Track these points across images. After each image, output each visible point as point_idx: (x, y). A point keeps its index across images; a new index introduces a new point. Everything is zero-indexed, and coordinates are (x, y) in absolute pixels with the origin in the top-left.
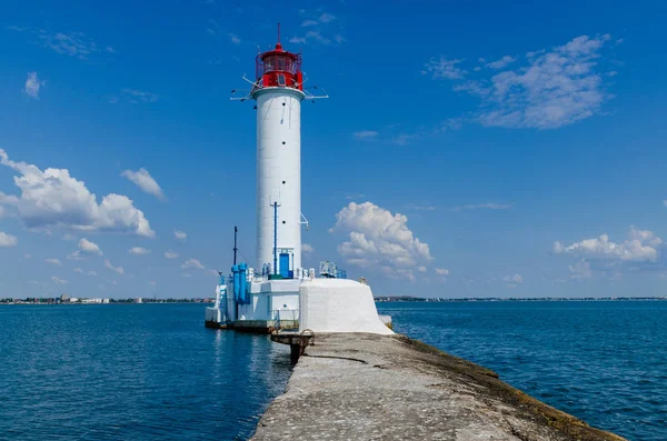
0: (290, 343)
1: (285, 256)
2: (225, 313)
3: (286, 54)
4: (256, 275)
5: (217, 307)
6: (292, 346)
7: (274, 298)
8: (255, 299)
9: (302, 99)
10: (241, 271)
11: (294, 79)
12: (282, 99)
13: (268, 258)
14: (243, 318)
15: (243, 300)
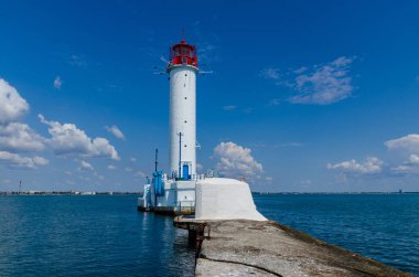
0: (188, 228)
1: (186, 167)
2: (149, 201)
3: (187, 46)
4: (168, 178)
5: (144, 198)
6: (190, 231)
7: (179, 193)
8: (167, 193)
9: (197, 73)
10: (159, 176)
11: (192, 61)
12: (185, 72)
13: (176, 168)
14: (160, 205)
15: (160, 194)
